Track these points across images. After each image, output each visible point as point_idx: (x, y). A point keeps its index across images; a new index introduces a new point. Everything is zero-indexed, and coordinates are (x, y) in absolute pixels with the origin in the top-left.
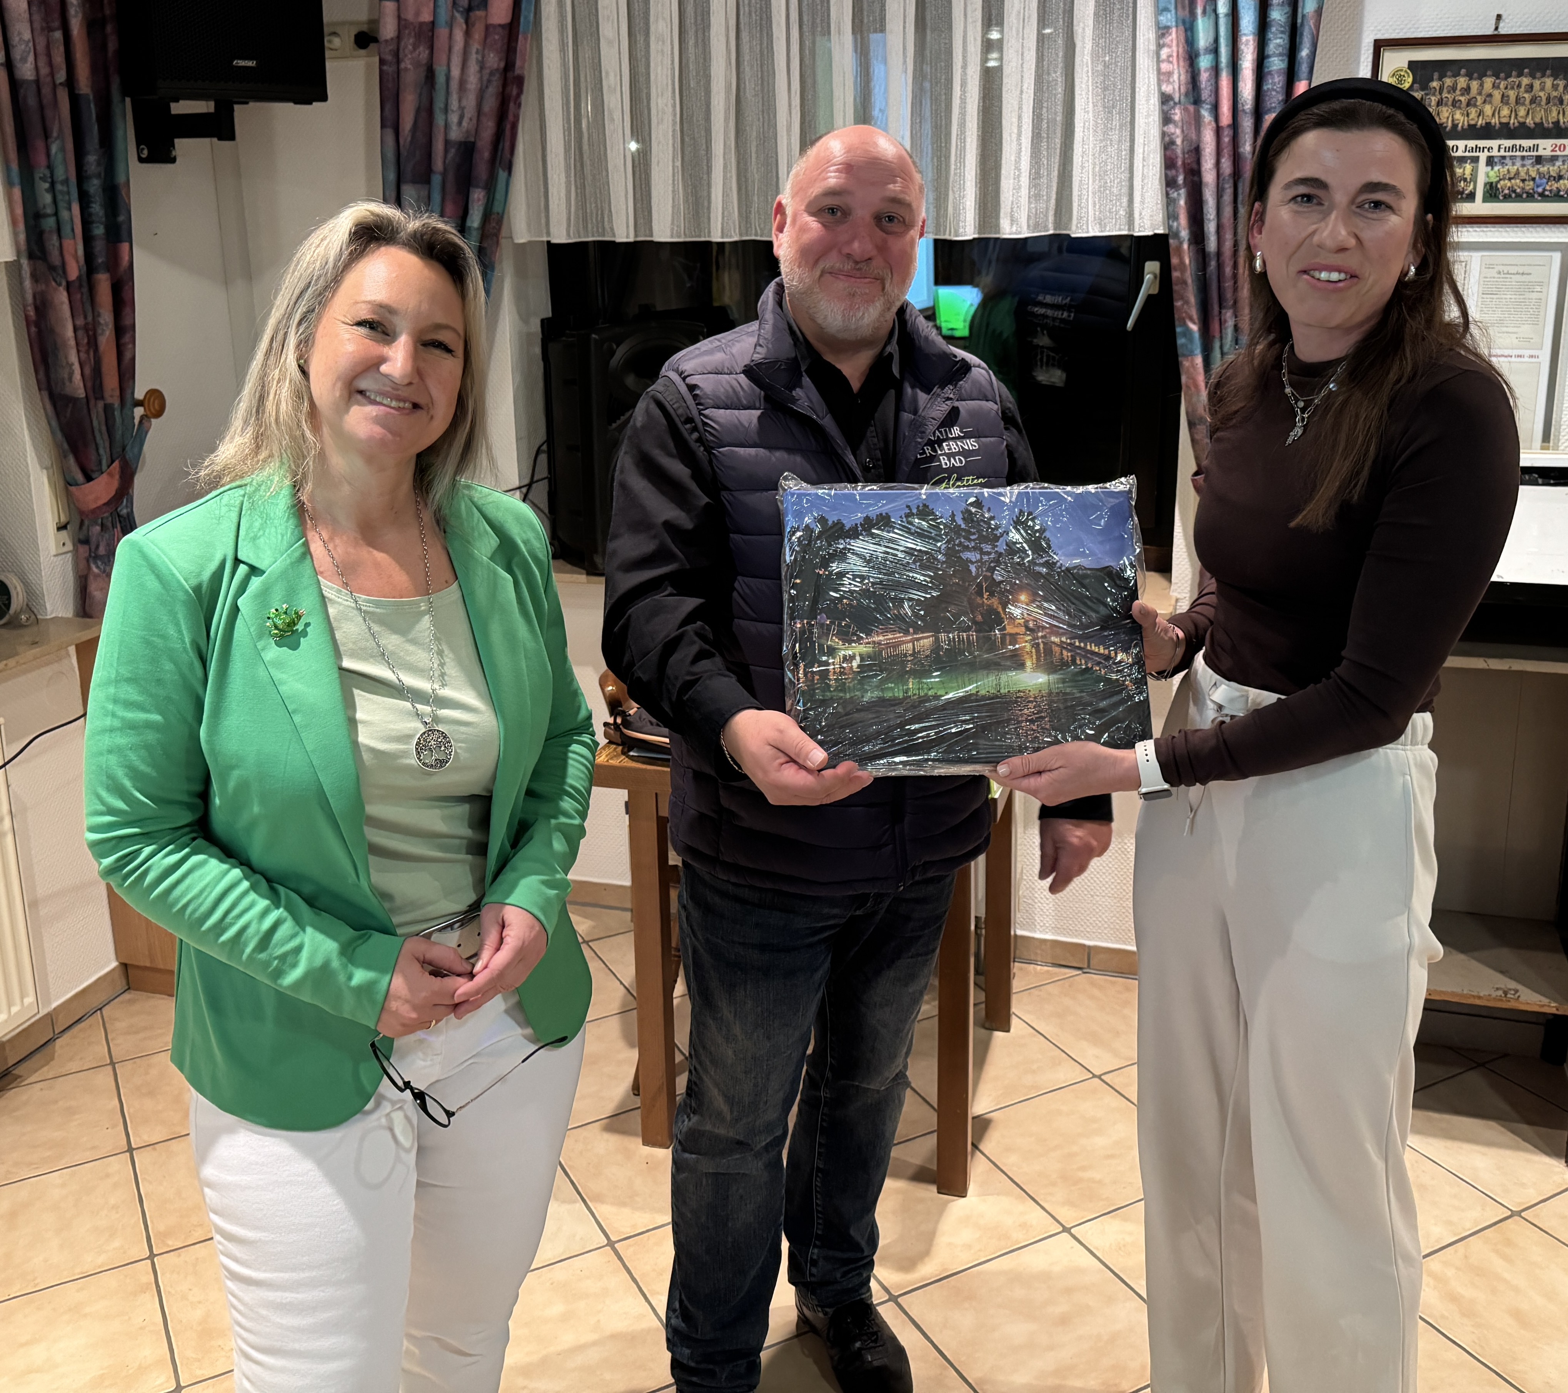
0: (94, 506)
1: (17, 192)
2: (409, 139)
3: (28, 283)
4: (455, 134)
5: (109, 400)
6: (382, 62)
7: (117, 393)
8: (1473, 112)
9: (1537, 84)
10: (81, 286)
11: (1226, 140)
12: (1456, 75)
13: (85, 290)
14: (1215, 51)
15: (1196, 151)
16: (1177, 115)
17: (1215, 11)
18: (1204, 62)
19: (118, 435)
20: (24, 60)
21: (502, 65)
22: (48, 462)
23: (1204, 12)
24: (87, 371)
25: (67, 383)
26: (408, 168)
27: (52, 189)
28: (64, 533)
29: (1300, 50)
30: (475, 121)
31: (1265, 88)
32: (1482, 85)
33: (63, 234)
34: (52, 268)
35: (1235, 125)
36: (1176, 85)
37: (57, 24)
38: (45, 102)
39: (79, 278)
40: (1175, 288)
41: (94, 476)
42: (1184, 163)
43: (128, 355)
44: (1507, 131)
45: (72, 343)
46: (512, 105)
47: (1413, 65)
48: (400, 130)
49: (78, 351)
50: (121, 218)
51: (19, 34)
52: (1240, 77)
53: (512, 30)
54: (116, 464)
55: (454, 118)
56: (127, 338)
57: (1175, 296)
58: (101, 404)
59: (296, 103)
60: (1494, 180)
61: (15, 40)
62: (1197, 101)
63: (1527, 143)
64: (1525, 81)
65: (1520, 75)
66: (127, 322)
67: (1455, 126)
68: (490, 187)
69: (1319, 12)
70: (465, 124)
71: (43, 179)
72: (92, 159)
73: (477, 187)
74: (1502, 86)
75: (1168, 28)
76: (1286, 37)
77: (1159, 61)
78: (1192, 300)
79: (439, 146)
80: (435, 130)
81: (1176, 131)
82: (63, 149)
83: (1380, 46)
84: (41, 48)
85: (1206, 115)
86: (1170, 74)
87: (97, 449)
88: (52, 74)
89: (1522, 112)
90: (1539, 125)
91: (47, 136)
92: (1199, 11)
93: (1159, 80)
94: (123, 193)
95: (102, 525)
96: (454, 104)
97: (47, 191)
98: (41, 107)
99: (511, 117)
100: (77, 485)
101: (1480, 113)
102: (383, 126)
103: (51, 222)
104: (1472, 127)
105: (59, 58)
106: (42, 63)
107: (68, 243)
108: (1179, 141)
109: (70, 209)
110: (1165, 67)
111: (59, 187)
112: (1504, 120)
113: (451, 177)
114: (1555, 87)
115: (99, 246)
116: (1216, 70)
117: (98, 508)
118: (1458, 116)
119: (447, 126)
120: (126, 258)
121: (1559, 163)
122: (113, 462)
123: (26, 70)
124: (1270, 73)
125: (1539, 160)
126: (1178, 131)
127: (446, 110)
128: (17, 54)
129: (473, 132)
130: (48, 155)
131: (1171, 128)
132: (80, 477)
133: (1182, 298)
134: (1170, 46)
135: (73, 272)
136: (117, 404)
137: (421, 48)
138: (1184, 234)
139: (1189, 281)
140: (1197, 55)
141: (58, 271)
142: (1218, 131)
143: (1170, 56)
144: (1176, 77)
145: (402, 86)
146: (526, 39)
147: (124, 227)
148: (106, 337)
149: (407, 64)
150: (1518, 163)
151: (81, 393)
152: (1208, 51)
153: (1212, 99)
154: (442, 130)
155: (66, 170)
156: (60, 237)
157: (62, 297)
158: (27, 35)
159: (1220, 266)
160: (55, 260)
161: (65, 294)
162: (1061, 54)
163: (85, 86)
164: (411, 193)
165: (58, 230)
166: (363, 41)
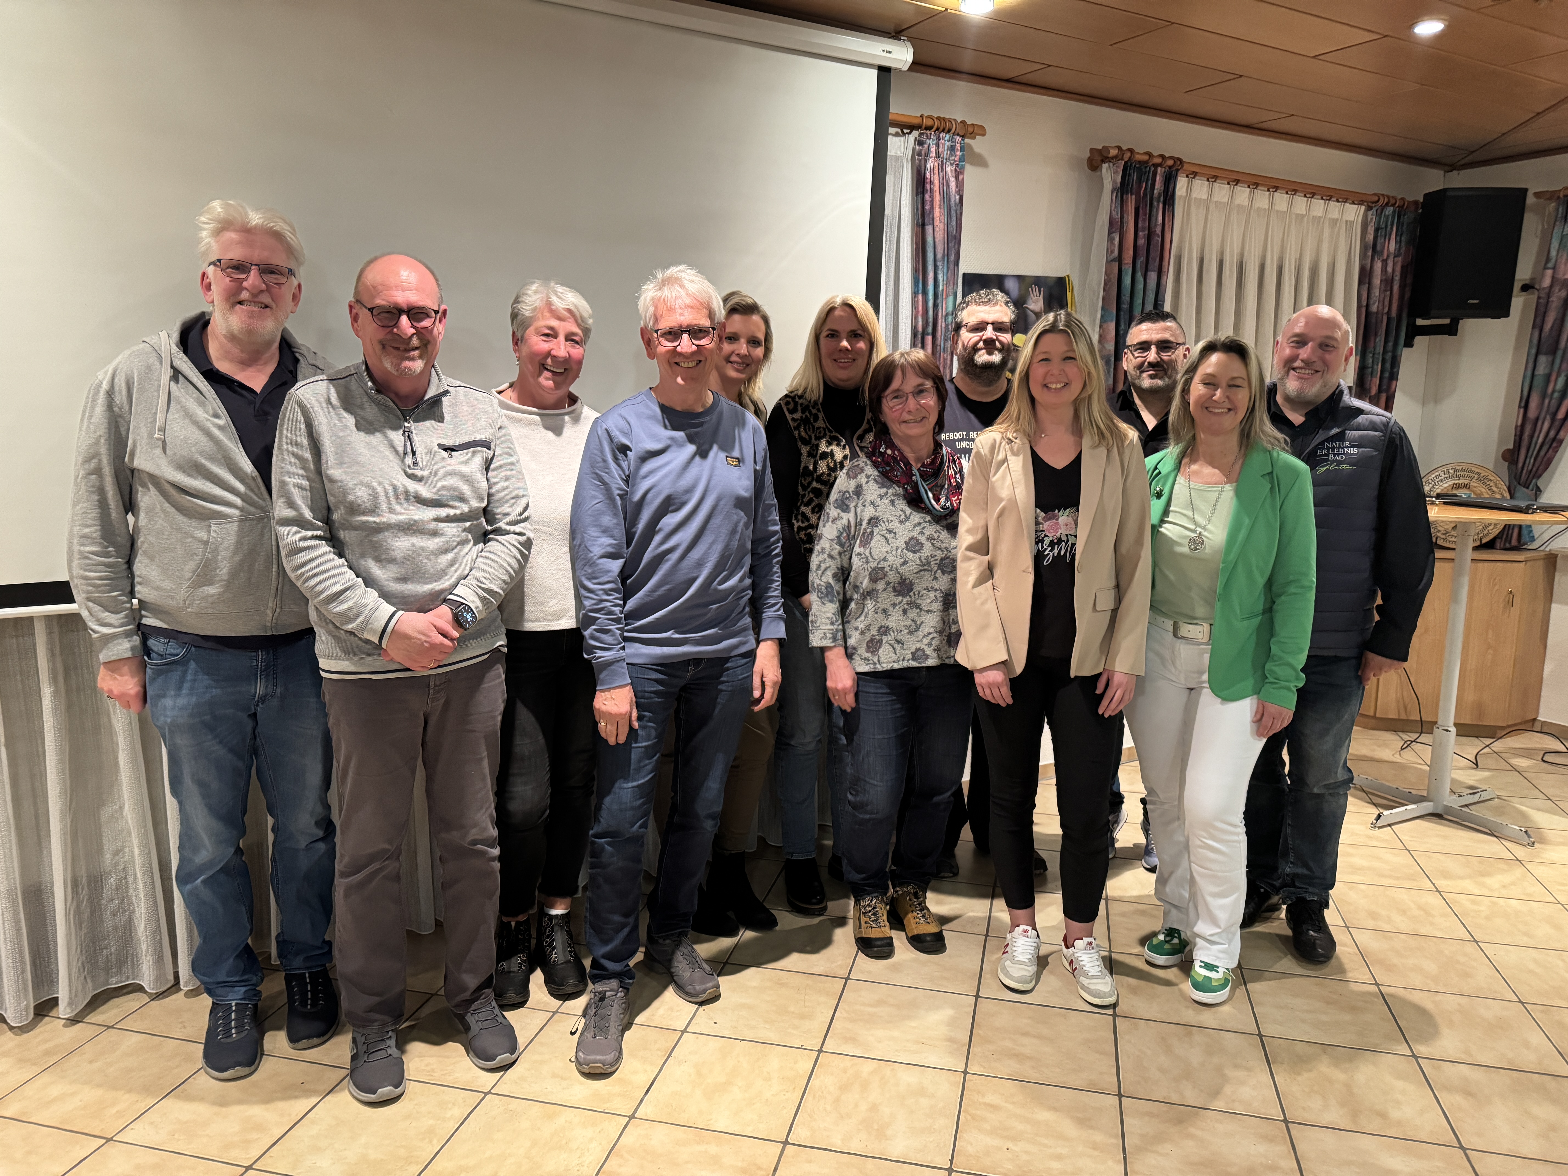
6: (1539, 298)
20: (1374, 304)
26: (1544, 349)
27: (1373, 357)
37: (1389, 288)
38: (1378, 320)
39: (1375, 394)
48: (1544, 329)
50: (1395, 370)
51: (1375, 293)
59: (1493, 318)
61: (1372, 296)
71: (1371, 353)
72: (1390, 344)
82: (1381, 341)
84: (1381, 299)
88: (1384, 309)
91: (1376, 334)
94: (1399, 359)
97: (1371, 357)
98: (1376, 323)
102: (1533, 328)
103: (1369, 371)
105: (1387, 303)
106: (1381, 305)
107: (1374, 379)
109: (1378, 366)
111: (1376, 356)
115: (1385, 381)
120: (1394, 387)
123: (1374, 308)
128: (1372, 302)
130: (1375, 343)
135: (1374, 391)
141: (1367, 391)
145: (1548, 311)
147: (1396, 374)
149: (1554, 298)
155: (1380, 349)
156: (1372, 377)
158: (1378, 294)
160: (1367, 386)
163: (1394, 314)
164: (1543, 360)
165: (1372, 374)
166: (1525, 288)
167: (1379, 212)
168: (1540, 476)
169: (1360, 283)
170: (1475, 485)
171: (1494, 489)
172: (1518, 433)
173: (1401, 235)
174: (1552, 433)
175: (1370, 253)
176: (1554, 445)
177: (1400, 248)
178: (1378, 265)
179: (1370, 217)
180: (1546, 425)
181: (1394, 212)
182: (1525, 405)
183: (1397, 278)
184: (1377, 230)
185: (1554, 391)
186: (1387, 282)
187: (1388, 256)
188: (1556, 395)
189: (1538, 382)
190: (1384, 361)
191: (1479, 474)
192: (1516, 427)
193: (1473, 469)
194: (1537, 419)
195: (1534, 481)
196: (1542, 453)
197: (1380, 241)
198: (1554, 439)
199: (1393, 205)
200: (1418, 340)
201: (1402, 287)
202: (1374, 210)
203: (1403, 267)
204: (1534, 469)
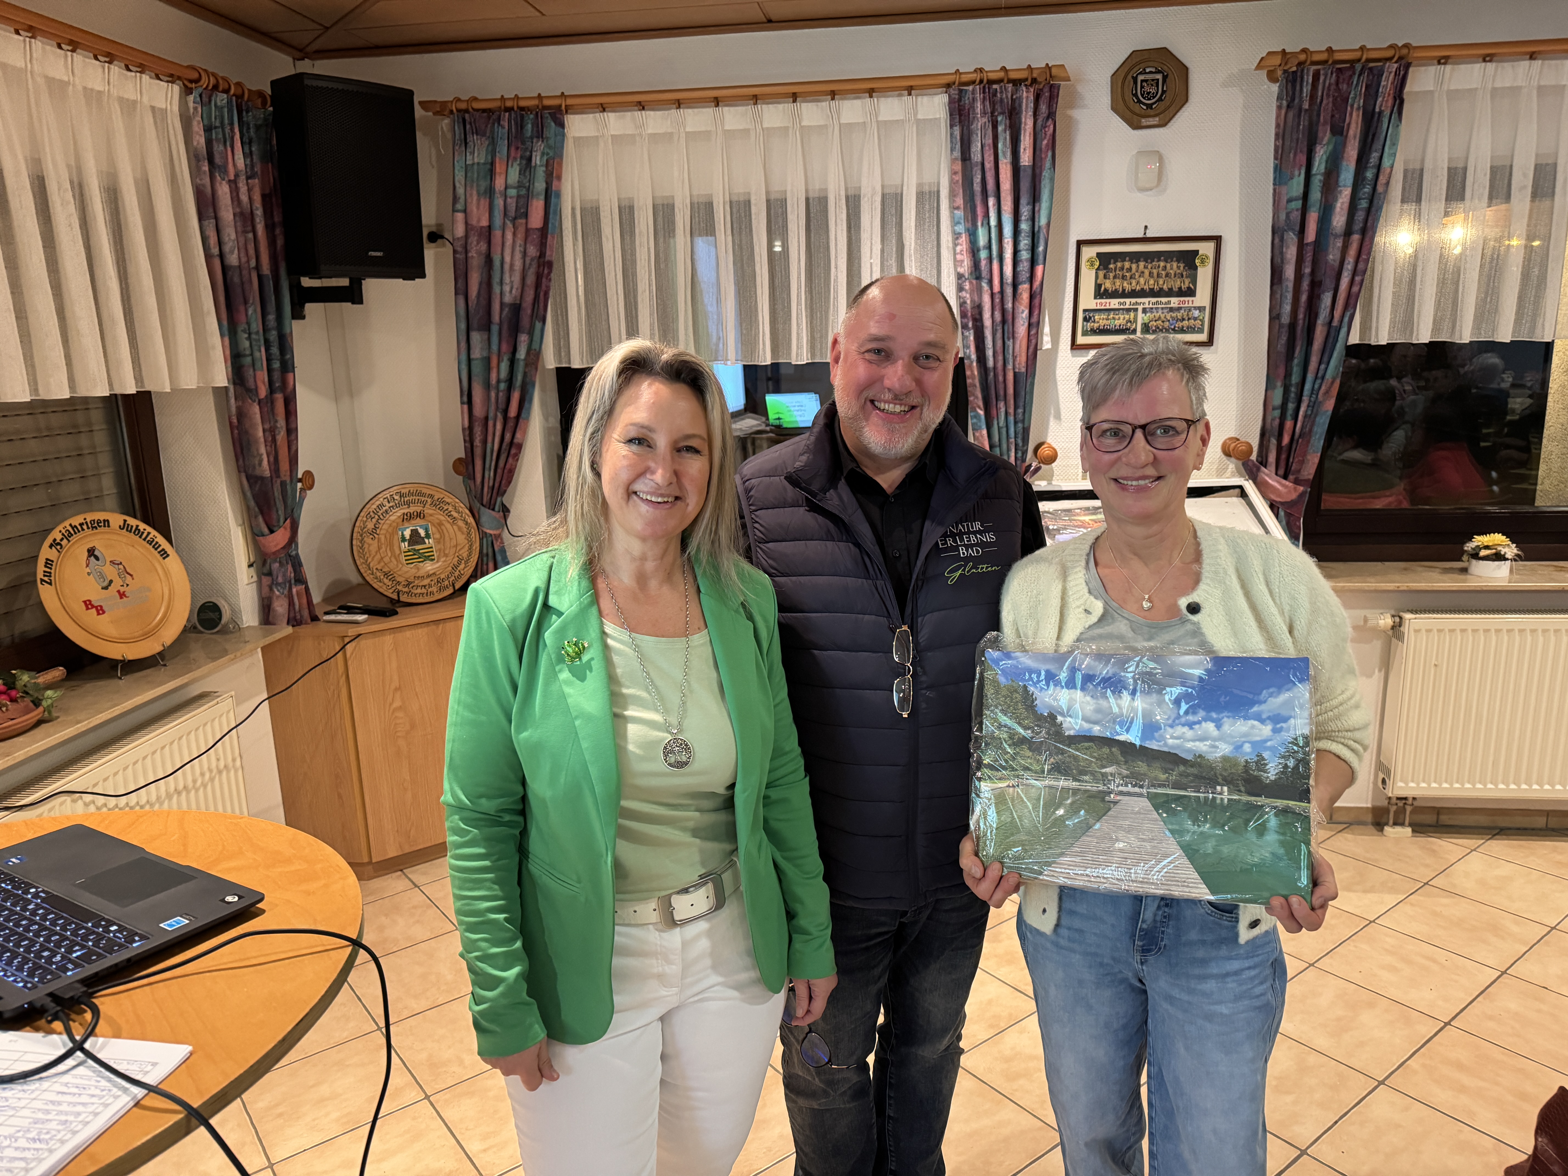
0: (275, 549)
1: (227, 339)
2: (475, 302)
3: (233, 401)
4: (508, 299)
5: (284, 478)
6: (454, 252)
7: (288, 473)
8: (1134, 282)
9: (1168, 265)
10: (267, 402)
11: (997, 300)
12: (1124, 260)
13: (269, 404)
14: (989, 247)
15: (979, 308)
16: (967, 286)
17: (988, 223)
18: (983, 254)
19: (289, 502)
20: (232, 252)
21: (538, 254)
22: (241, 522)
23: (982, 225)
24: (272, 459)
25: (257, 467)
26: (475, 322)
27: (249, 338)
28: (252, 569)
29: (1038, 247)
30: (520, 291)
31: (1018, 269)
32: (1138, 266)
33: (256, 367)
34: (248, 390)
35: (1002, 292)
36: (965, 268)
37: (250, 228)
38: (244, 279)
39: (266, 396)
40: (969, 389)
41: (275, 529)
42: (972, 315)
43: (294, 448)
44: (1153, 293)
45: (262, 440)
46: (544, 280)
47: (1099, 255)
48: (469, 295)
49: (266, 446)
50: (288, 356)
51: (229, 235)
52: (1004, 263)
53: (544, 232)
54: (288, 521)
55: (507, 288)
56: (293, 437)
57: (969, 394)
58: (279, 481)
59: (404, 279)
60: (1147, 321)
61: (226, 239)
62: (979, 278)
63: (1164, 300)
64: (1162, 264)
65: (1159, 260)
66: (293, 426)
67: (1124, 290)
68: (531, 334)
69: (1048, 224)
70: (514, 291)
71: (244, 331)
72: (271, 317)
73: (523, 333)
74: (1149, 267)
75: (960, 234)
76: (1030, 239)
77: (955, 254)
78: (980, 395)
79: (496, 307)
80: (493, 296)
81: (966, 295)
82: (255, 311)
83: (1080, 244)
84: (241, 244)
85: (985, 286)
86: (962, 261)
87: (277, 511)
88: (248, 261)
89: (1161, 282)
90: (1171, 289)
91: (246, 302)
92: (979, 224)
93: (955, 265)
94: (289, 339)
95: (280, 562)
96: (507, 279)
97: (246, 339)
98: (242, 283)
99: (544, 287)
100: (263, 535)
101: (1138, 283)
102: (456, 294)
103: (248, 360)
104: (1133, 291)
105: (252, 252)
106: (242, 255)
107: (259, 373)
108: (968, 302)
109: (260, 351)
110: (959, 257)
111: (254, 336)
112: (1151, 287)
113: (505, 327)
114: (1178, 268)
115: (277, 375)
116: (990, 259)
117: (278, 551)
118: (1125, 284)
119: (502, 294)
120: (292, 383)
121: (1182, 311)
122: (286, 520)
123: (233, 259)
124: (1021, 261)
125: (1171, 310)
126: (968, 296)
127: (501, 283)
128: (227, 248)
129: (519, 298)
130: (247, 315)
131: (964, 294)
132: (266, 530)
133: (974, 395)
134: (961, 245)
135: (263, 392)
136: (288, 482)
137: (482, 243)
138: (974, 357)
139: (978, 385)
140: (978, 250)
141: (252, 392)
142: (992, 295)
143: (962, 251)
144: (966, 263)
145: (469, 267)
146: (553, 237)
147: (290, 362)
148: (281, 436)
149: (473, 253)
150: (1160, 311)
151: (267, 473)
152: (984, 248)
153: (988, 277)
154: (498, 296)
155: (257, 325)
156: (254, 370)
157: (256, 409)
158: (233, 236)
159: (995, 376)
160: (251, 384)
161: (258, 407)
162: (894, 249)
163: (266, 269)
164: (477, 337)
165: (253, 365)
166: (434, 237)
167: (205, 99)
168: (505, 491)
169: (201, 218)
170: (431, 512)
171: (455, 514)
172: (467, 438)
173: (250, 143)
174: (508, 436)
175: (206, 168)
176: (513, 451)
177: (252, 166)
178: (224, 190)
179: (191, 105)
180: (499, 427)
181: (229, 102)
182: (468, 399)
183: (259, 213)
184: (208, 129)
185: (498, 381)
186: (245, 218)
187: (237, 175)
188: (503, 386)
189: (477, 368)
190: (267, 344)
191: (431, 496)
192: (464, 429)
193: (424, 491)
194: (486, 419)
195: (499, 499)
196: (501, 463)
197: (218, 148)
198: (511, 443)
199: (226, 91)
200: (310, 308)
201: (270, 228)
202: (196, 94)
203: (264, 197)
204: (497, 485)
